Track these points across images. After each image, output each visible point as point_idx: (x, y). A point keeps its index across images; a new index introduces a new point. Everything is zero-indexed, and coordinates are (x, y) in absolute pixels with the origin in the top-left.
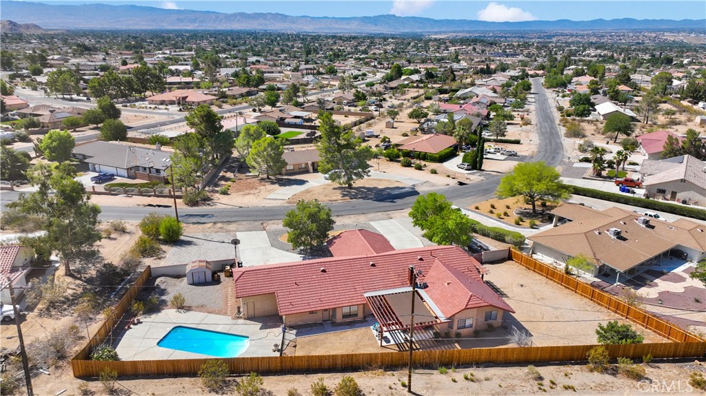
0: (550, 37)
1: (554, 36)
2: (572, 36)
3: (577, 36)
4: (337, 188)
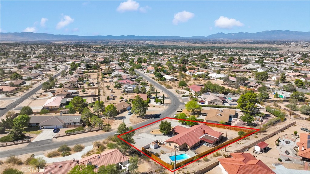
0: (107, 42)
1: (109, 42)
2: (115, 42)
3: (117, 42)
4: (137, 117)
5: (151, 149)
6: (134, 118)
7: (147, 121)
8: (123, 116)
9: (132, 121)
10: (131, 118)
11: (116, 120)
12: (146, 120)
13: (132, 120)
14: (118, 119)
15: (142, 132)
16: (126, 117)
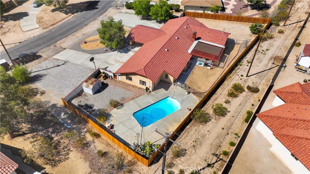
4: (53, 11)
5: (85, 95)
6: (47, 15)
7: (73, 17)
8: (23, 11)
9: (41, 20)
10: (41, 15)
11: (7, 23)
12: (71, 17)
13: (42, 18)
14: (11, 19)
15: (63, 46)
16: (30, 13)
